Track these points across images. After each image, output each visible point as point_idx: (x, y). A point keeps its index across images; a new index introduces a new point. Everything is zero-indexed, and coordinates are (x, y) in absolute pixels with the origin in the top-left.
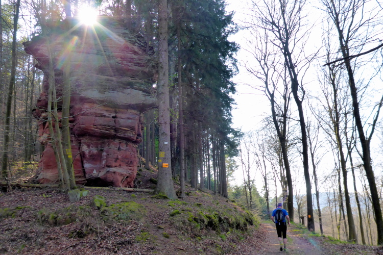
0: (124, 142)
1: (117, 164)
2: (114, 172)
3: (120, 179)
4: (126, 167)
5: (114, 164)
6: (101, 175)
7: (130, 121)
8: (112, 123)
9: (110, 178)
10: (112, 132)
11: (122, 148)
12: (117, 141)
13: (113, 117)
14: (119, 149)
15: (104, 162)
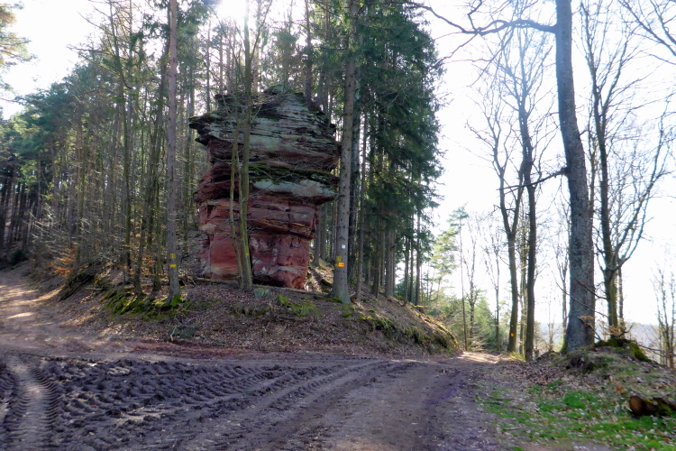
0: (297, 238)
1: (289, 263)
2: (286, 272)
3: (291, 278)
4: (297, 267)
5: (286, 263)
6: (271, 273)
7: (305, 216)
8: (286, 218)
9: (282, 277)
10: (286, 228)
11: (294, 245)
12: (290, 237)
13: (287, 211)
14: (291, 246)
15: (275, 259)
